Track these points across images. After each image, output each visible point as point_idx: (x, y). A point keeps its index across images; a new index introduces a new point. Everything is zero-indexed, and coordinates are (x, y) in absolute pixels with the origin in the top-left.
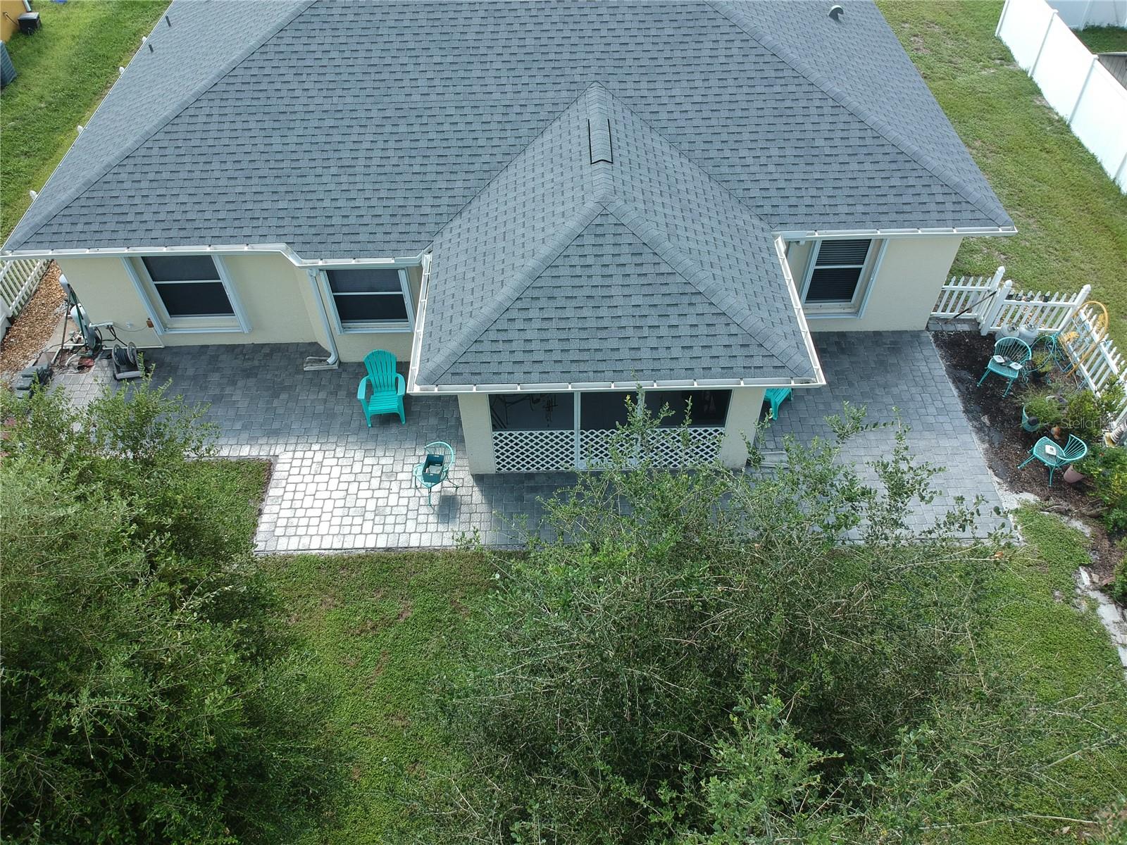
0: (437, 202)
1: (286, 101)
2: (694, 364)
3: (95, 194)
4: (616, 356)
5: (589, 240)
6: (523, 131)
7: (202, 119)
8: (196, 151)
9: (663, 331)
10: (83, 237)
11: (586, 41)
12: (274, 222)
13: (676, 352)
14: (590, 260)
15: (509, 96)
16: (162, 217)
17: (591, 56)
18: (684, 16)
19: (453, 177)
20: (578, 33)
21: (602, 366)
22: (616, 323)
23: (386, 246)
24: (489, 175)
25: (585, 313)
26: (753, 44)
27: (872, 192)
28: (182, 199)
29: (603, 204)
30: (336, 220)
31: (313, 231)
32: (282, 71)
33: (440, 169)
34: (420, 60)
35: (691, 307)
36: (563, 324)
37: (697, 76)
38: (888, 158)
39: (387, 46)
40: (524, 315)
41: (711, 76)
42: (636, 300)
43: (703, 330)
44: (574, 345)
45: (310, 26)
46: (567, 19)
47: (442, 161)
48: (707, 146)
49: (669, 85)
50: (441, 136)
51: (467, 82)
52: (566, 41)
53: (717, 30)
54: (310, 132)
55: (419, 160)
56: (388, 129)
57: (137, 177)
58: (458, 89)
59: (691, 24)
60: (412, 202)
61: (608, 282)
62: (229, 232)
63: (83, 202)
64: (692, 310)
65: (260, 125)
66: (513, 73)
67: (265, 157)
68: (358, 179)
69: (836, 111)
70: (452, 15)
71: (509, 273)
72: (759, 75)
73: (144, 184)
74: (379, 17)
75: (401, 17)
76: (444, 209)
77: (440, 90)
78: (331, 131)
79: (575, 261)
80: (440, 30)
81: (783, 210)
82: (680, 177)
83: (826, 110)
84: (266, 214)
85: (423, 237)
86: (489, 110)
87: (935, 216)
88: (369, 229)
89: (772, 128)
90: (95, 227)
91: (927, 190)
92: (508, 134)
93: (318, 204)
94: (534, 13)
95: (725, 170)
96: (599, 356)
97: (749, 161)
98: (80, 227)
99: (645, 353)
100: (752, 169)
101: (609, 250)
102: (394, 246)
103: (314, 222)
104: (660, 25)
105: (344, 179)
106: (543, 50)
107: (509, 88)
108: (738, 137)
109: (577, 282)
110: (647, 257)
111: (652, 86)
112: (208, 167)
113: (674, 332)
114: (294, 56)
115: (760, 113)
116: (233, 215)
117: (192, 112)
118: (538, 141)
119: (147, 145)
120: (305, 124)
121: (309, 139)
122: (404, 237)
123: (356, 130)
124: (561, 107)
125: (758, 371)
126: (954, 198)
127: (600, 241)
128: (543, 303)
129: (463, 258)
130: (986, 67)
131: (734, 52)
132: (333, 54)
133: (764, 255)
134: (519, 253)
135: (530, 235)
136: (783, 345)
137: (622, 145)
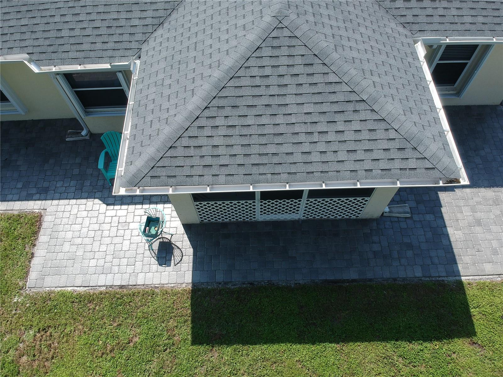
0: (144, 14)
2: (357, 166)
4: (291, 159)
5: (267, 52)
9: (331, 137)
12: (17, 36)
13: (342, 156)
14: (268, 71)
22: (291, 129)
23: (104, 54)
25: (264, 120)
29: (279, 18)
30: (65, 33)
31: (48, 42)
35: (355, 114)
36: (245, 131)
40: (211, 123)
42: (307, 108)
43: (365, 135)
44: (255, 150)
60: (124, 15)
61: (283, 91)
64: (356, 117)
71: (198, 82)
79: (255, 72)
81: (422, 19)
84: (12, 30)
85: (134, 45)
88: (91, 39)
93: (51, 20)
96: (276, 160)
99: (316, 157)
101: (284, 61)
102: (110, 53)
103: (48, 35)
109: (256, 92)
113: (340, 137)
122: (118, 46)
125: (412, 172)
127: (276, 52)
128: (228, 111)
129: (163, 65)
133: (410, 60)
134: (207, 62)
135: (216, 46)
136: (433, 148)
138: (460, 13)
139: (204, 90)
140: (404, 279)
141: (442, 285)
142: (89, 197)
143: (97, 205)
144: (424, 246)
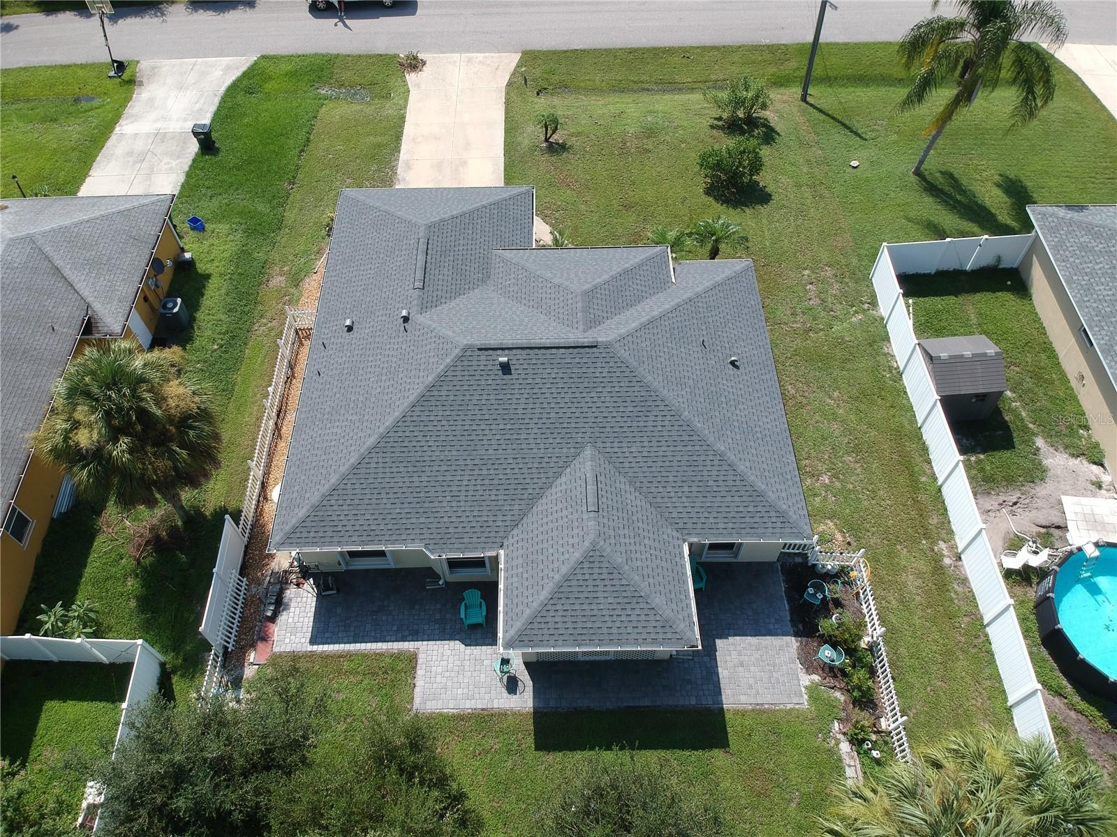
0: (505, 518)
1: (419, 454)
2: (638, 637)
3: (318, 513)
4: (600, 631)
5: (586, 565)
6: (550, 474)
7: (373, 465)
8: (372, 486)
9: (623, 618)
10: (315, 540)
11: (584, 415)
12: (418, 531)
13: (630, 630)
14: (587, 577)
15: (542, 451)
16: (357, 528)
17: (587, 425)
18: (639, 399)
19: (513, 503)
20: (579, 410)
21: (593, 637)
22: (600, 613)
23: (479, 546)
24: (533, 500)
25: (585, 607)
26: (677, 418)
27: (738, 515)
28: (367, 517)
29: (594, 544)
30: (451, 530)
31: (439, 536)
32: (416, 434)
33: (506, 497)
34: (493, 427)
36: (573, 613)
37: (645, 439)
38: (748, 494)
39: (474, 417)
40: (554, 608)
41: (653, 439)
42: (610, 600)
43: (643, 618)
44: (580, 625)
45: (430, 404)
46: (573, 400)
47: (506, 492)
48: (649, 485)
49: (630, 445)
50: (505, 477)
51: (518, 442)
52: (573, 415)
53: (657, 409)
54: (433, 474)
55: (494, 492)
56: (476, 472)
57: (341, 502)
58: (515, 446)
59: (643, 404)
60: (491, 518)
61: (596, 589)
62: (394, 537)
63: (311, 518)
64: (637, 606)
65: (406, 469)
66: (544, 436)
67: (410, 490)
68: (462, 503)
69: (721, 463)
70: (509, 396)
71: (546, 580)
72: (679, 438)
73: (345, 507)
74: (468, 397)
75: (481, 397)
76: (508, 523)
77: (504, 447)
78: (446, 474)
79: (579, 577)
80: (503, 407)
81: (689, 526)
82: (634, 509)
83: (716, 462)
84: (413, 526)
85: (498, 540)
86: (531, 460)
87: (770, 530)
88: (469, 535)
89: (686, 474)
90: (321, 534)
91: (767, 514)
92: (542, 475)
93: (441, 520)
94: (555, 395)
95: (659, 500)
96: (592, 631)
97: (672, 494)
98: (312, 534)
99: (614, 631)
100: (674, 500)
101: (597, 571)
102: (483, 545)
103: (439, 531)
104: (625, 404)
105: (454, 504)
106: (561, 421)
107: (542, 446)
108: (666, 479)
109: (580, 589)
111: (620, 445)
112: (379, 496)
113: (629, 619)
114: (422, 424)
115: (679, 464)
116: (396, 527)
117: (367, 460)
118: (559, 481)
119: (345, 482)
120: (431, 469)
121: (434, 479)
122: (488, 540)
123: (460, 473)
124: (570, 459)
126: (782, 519)
127: (592, 565)
128: (563, 601)
129: (520, 561)
130: (856, 312)
131: (666, 423)
132: (444, 423)
133: (677, 559)
134: (551, 567)
135: (556, 555)
136: (682, 626)
137: (604, 493)
138: (716, 521)
139: (549, 587)
140: (683, 706)
141: (708, 711)
142: (451, 638)
143: (457, 645)
144: (699, 682)
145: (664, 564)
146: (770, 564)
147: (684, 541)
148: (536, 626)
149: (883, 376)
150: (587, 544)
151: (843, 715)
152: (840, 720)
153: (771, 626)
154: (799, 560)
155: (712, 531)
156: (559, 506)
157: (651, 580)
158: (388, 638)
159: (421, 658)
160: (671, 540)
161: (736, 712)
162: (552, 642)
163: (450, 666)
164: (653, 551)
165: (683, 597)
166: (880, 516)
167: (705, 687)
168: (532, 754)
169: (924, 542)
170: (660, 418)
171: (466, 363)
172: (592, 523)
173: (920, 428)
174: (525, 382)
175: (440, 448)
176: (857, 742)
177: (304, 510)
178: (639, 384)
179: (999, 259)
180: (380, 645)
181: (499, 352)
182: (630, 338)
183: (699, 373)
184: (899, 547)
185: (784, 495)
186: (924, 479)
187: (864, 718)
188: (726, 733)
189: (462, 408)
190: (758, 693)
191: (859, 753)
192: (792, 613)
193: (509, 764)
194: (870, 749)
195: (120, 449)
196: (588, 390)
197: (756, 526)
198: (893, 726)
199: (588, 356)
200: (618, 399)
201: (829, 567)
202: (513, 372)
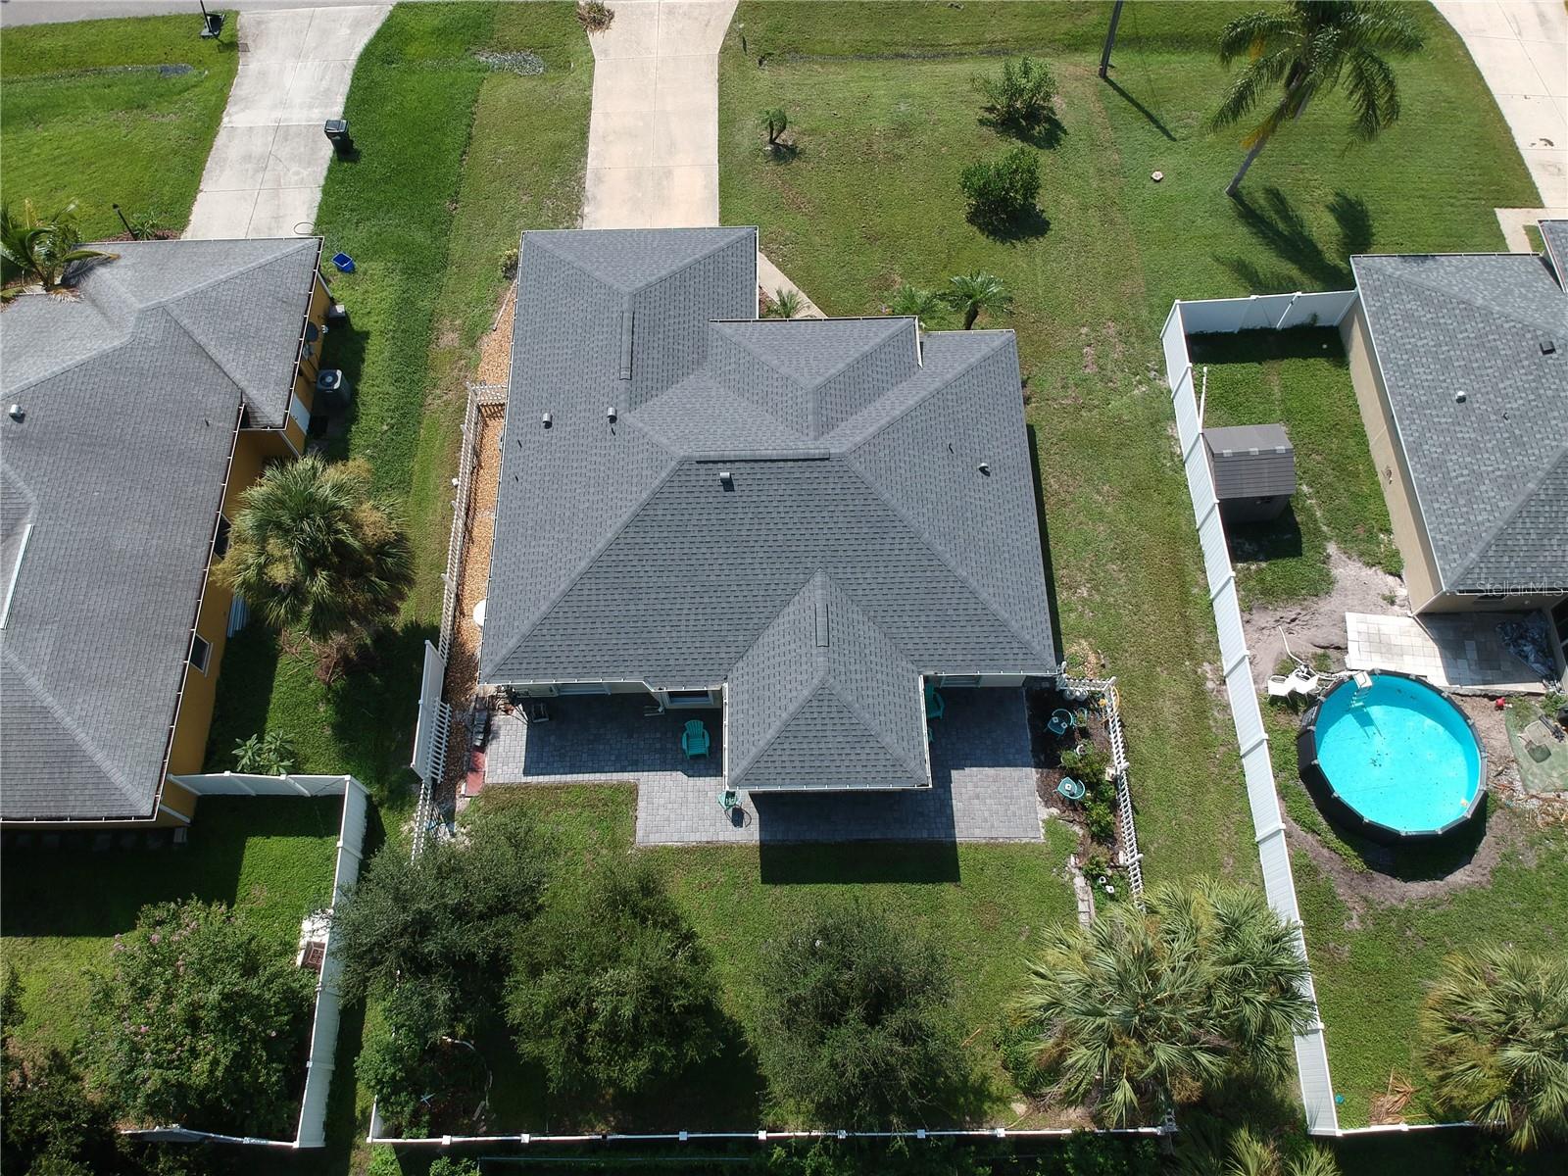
0: (729, 650)
1: (635, 580)
3: (529, 643)
4: (828, 770)
6: (778, 602)
7: (586, 592)
8: (585, 615)
9: (853, 757)
10: (527, 672)
11: (815, 537)
12: (637, 663)
13: (859, 769)
14: (815, 715)
15: (769, 577)
16: (572, 659)
17: (817, 549)
18: (875, 518)
19: (737, 633)
20: (809, 531)
21: (822, 776)
22: (829, 752)
23: (702, 679)
24: (757, 633)
25: (813, 746)
26: (916, 540)
27: (978, 646)
28: (582, 647)
30: (672, 662)
31: (659, 668)
32: (631, 558)
33: (729, 628)
34: (714, 550)
35: (867, 743)
36: (801, 752)
37: (881, 564)
38: (990, 623)
39: (693, 539)
40: (781, 747)
41: (890, 564)
42: (839, 739)
43: (873, 757)
44: (807, 764)
45: (644, 524)
46: (803, 520)
47: (730, 622)
48: (884, 614)
49: (864, 570)
50: (729, 605)
52: (802, 537)
53: (895, 530)
54: (651, 602)
55: (717, 622)
57: (553, 632)
58: (738, 572)
59: (879, 525)
60: (714, 650)
61: (824, 728)
62: (611, 669)
63: (522, 649)
64: (867, 745)
65: (621, 597)
66: (770, 560)
67: (627, 619)
68: (683, 634)
69: (962, 590)
70: (732, 516)
71: (773, 719)
72: (917, 563)
73: (558, 637)
74: (687, 517)
75: (701, 517)
76: (732, 655)
77: (727, 572)
78: (665, 601)
79: (808, 715)
80: (724, 527)
81: (926, 657)
82: (867, 641)
83: (956, 590)
84: (631, 658)
85: (722, 673)
86: (756, 587)
87: (1012, 662)
88: (691, 668)
89: (923, 602)
90: (533, 666)
91: (1009, 645)
92: (769, 604)
93: (661, 651)
94: (782, 515)
95: (894, 630)
96: (820, 770)
97: (908, 624)
98: (524, 666)
99: (843, 770)
100: (910, 630)
101: (826, 709)
102: (706, 678)
103: (658, 663)
104: (859, 525)
105: (674, 634)
106: (789, 543)
107: (768, 571)
108: (903, 608)
109: (809, 728)
110: (846, 714)
111: (853, 570)
112: (594, 626)
113: (858, 757)
114: (637, 547)
115: (917, 591)
116: (613, 658)
117: (579, 587)
118: (786, 610)
119: (556, 610)
120: (648, 596)
121: (651, 607)
122: (711, 673)
123: (679, 601)
124: (799, 586)
125: (897, 780)
126: (1024, 651)
128: (791, 740)
129: (746, 696)
130: (1140, 382)
131: (904, 546)
132: (660, 545)
133: (912, 694)
134: (778, 705)
135: (784, 692)
136: (913, 764)
137: (835, 625)
138: (954, 652)
139: (777, 725)
140: (914, 840)
141: (941, 843)
142: (674, 769)
143: (679, 776)
144: (932, 814)
145: (897, 700)
146: (1014, 690)
147: (920, 673)
148: (762, 765)
149: (1163, 465)
150: (816, 681)
151: (1080, 849)
152: (1077, 855)
153: (1011, 757)
154: (1046, 685)
155: (950, 663)
156: (787, 638)
157: (882, 718)
158: (607, 769)
159: (642, 790)
160: (905, 673)
161: (969, 846)
162: (779, 781)
163: (673, 797)
164: (885, 687)
165: (915, 734)
166: (1141, 634)
167: (938, 820)
168: (758, 888)
169: (1187, 663)
170: (897, 541)
171: (684, 478)
172: (822, 659)
173: (1198, 530)
174: (750, 499)
175: (658, 574)
176: (1092, 877)
177: (514, 640)
178: (876, 502)
179: (1315, 317)
180: (598, 776)
181: (720, 465)
182: (866, 448)
183: (943, 484)
184: (1159, 669)
185: (1029, 623)
186: (1195, 591)
187: (1101, 853)
188: (958, 867)
189: (679, 529)
190: (992, 826)
191: (1093, 888)
192: (1034, 740)
193: (736, 897)
194: (1105, 885)
195: (320, 584)
196: (818, 509)
197: (996, 657)
198: (1131, 861)
199: (819, 469)
200: (853, 520)
201: (1078, 694)
202: (736, 488)
